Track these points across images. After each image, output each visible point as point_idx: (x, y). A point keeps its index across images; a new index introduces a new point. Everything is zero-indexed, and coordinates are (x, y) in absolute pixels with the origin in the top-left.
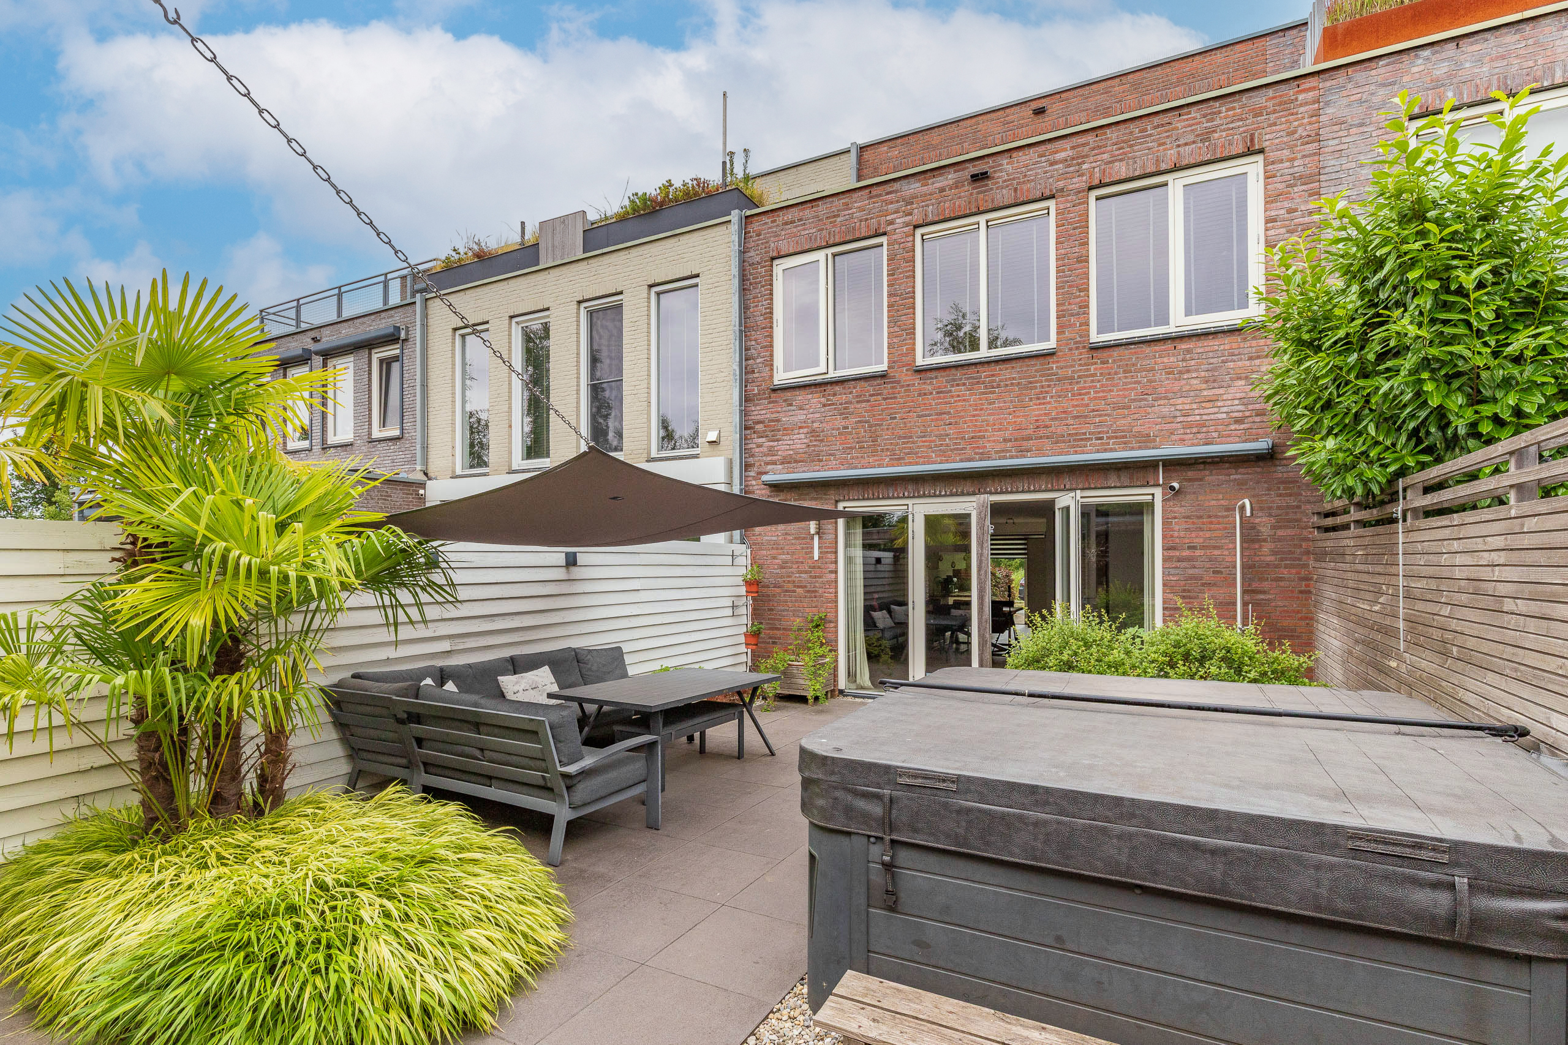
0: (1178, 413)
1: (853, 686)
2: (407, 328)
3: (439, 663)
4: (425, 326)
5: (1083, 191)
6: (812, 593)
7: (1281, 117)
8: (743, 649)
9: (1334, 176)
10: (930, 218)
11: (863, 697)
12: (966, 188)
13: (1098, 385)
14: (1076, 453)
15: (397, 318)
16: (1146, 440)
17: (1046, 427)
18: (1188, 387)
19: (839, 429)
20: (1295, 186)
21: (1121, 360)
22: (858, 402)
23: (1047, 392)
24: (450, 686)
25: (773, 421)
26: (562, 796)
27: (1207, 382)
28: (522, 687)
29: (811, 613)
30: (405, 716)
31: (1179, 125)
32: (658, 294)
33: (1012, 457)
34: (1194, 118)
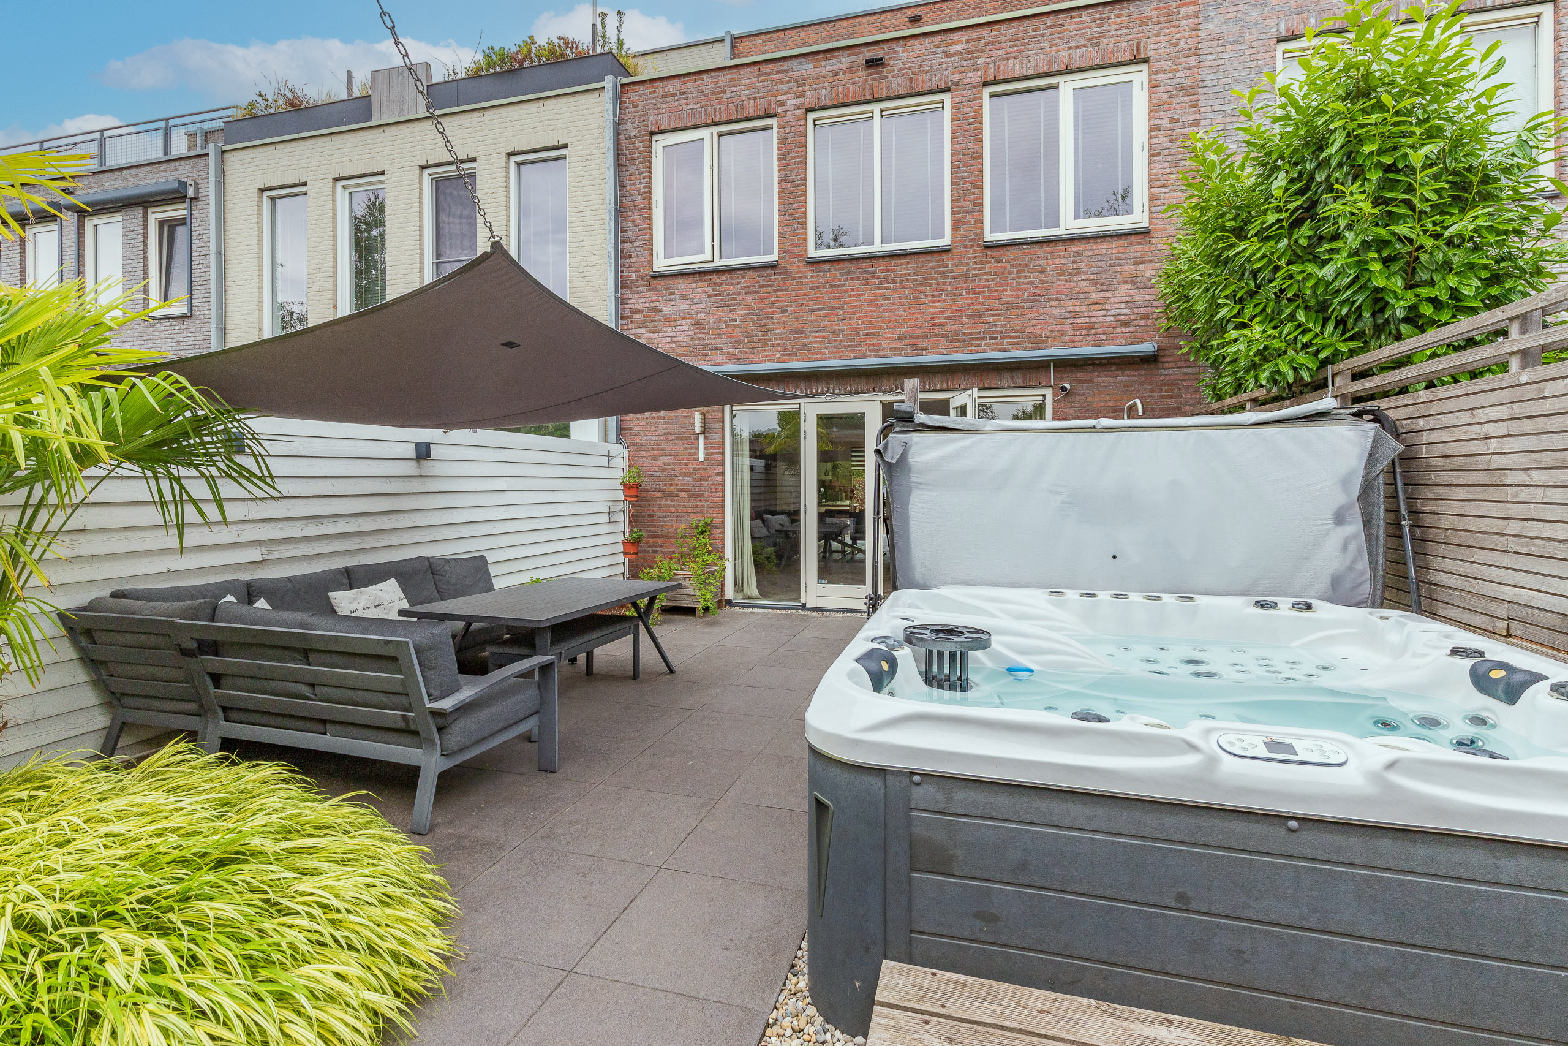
0: (1069, 315)
1: (740, 596)
2: (197, 184)
3: (246, 576)
4: (221, 183)
5: (979, 86)
6: (697, 497)
7: (1165, 28)
8: (621, 558)
9: (1211, 90)
10: (823, 102)
11: (753, 607)
12: (861, 73)
13: (992, 284)
14: (971, 352)
15: (184, 172)
16: (1038, 341)
17: (941, 325)
18: (1078, 289)
19: (726, 321)
20: (1177, 96)
21: (1014, 260)
22: (746, 293)
23: (942, 290)
24: (262, 604)
25: (653, 310)
26: (432, 741)
27: (1096, 285)
28: (362, 604)
29: (695, 518)
30: (195, 645)
31: (1071, 28)
32: (519, 164)
33: (907, 355)
34: (1085, 22)
